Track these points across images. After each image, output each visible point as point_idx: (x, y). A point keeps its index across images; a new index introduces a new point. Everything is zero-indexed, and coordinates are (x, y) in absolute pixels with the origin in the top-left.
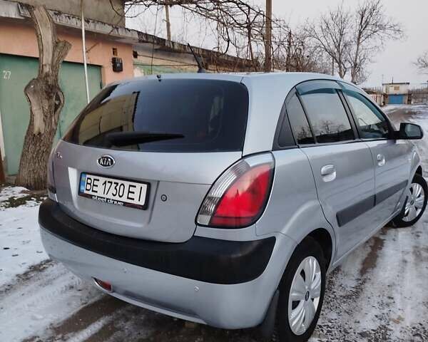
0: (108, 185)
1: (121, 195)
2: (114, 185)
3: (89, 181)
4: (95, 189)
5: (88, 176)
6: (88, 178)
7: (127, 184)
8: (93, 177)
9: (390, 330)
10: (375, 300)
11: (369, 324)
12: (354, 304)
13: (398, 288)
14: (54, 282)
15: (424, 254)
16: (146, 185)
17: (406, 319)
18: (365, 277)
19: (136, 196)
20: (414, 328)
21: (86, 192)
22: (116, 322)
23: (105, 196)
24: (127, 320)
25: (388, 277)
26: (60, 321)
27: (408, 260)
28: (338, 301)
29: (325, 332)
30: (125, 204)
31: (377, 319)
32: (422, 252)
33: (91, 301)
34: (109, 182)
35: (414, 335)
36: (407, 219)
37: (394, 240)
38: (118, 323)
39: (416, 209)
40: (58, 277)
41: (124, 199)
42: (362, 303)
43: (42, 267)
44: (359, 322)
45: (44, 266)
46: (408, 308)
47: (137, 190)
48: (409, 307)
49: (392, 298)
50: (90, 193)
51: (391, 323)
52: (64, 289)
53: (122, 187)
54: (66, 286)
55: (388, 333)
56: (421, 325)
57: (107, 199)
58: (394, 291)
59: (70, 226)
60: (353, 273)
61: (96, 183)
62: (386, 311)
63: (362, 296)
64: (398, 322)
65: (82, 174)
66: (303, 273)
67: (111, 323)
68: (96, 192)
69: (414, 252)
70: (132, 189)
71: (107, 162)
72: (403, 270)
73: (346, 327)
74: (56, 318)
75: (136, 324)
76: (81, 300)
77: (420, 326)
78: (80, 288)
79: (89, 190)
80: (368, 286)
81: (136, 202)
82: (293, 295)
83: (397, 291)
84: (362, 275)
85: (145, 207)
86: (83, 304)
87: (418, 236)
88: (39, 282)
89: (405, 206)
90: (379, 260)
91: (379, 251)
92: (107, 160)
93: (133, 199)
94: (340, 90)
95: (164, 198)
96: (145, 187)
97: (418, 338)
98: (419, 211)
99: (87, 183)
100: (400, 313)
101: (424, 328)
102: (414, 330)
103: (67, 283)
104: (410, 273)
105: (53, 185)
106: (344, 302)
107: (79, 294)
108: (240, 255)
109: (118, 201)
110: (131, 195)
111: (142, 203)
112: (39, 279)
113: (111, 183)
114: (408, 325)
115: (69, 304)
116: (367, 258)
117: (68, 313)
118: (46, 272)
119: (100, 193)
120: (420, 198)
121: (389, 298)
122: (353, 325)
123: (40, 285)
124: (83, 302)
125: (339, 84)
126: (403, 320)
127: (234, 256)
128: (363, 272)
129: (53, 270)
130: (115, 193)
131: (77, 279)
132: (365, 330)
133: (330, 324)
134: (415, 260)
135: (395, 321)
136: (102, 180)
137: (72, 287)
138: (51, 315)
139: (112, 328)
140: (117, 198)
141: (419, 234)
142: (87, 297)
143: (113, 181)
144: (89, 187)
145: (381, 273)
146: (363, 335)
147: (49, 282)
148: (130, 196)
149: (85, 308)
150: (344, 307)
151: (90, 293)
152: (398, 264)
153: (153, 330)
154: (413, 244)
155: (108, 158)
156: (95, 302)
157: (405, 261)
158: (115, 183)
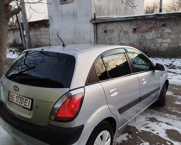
2: (20, 98)
8: (13, 94)
16: (31, 100)
34: (18, 97)
41: (23, 105)
53: (23, 99)
57: (17, 104)
68: (14, 100)
70: (26, 101)
79: (11, 99)
85: (30, 110)
93: (26, 106)
95: (37, 107)
99: (11, 96)
111: (29, 107)
130: (20, 102)
136: (16, 95)
158: (20, 97)
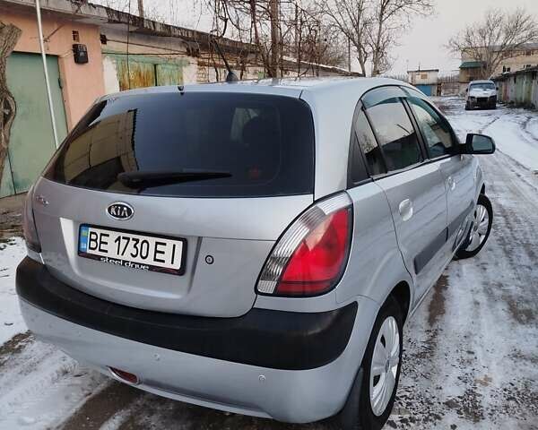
0: (123, 242)
1: (144, 255)
2: (132, 243)
3: (94, 237)
4: (103, 247)
5: (91, 230)
6: (92, 233)
7: (152, 241)
8: (99, 231)
9: (480, 395)
10: (453, 357)
11: (453, 391)
12: (430, 364)
13: (477, 338)
14: (39, 366)
15: (498, 292)
16: (181, 243)
17: (494, 379)
18: (435, 327)
19: (167, 257)
20: (505, 390)
21: (89, 251)
22: (137, 417)
23: (119, 257)
24: (151, 413)
25: (462, 325)
26: (60, 423)
27: (480, 301)
28: (411, 362)
29: (405, 405)
30: (152, 268)
31: (460, 382)
32: (494, 290)
33: (96, 391)
34: (124, 238)
35: (508, 400)
36: (470, 248)
37: (458, 275)
38: (140, 418)
39: (480, 235)
40: (43, 358)
41: (150, 261)
42: (439, 362)
43: (17, 347)
44: (441, 388)
45: (20, 344)
46: (494, 366)
47: (168, 249)
48: (494, 363)
49: (473, 353)
50: (97, 252)
51: (478, 385)
52: (56, 375)
53: (145, 244)
54: (57, 372)
55: (478, 398)
56: (513, 385)
57: (124, 262)
58: (473, 343)
59: (69, 299)
60: (420, 323)
61: (104, 239)
62: (468, 370)
63: (437, 352)
64: (486, 384)
65: (82, 227)
66: (383, 340)
67: (131, 419)
68: (106, 251)
69: (485, 291)
70: (160, 248)
71: (122, 211)
72: (477, 315)
73: (428, 395)
74: (53, 419)
75: (165, 418)
76: (83, 390)
77: (512, 387)
78: (77, 372)
79: (94, 249)
80: (440, 337)
81: (167, 265)
82: (374, 369)
83: (476, 342)
84: (431, 325)
85: (181, 272)
86: (87, 395)
87: (485, 269)
88: (18, 369)
89: (469, 233)
90: (447, 303)
91: (444, 292)
92: (122, 210)
93: (163, 261)
94: (405, 98)
95: (210, 260)
96: (179, 245)
97: (512, 403)
98: (483, 237)
99: (91, 240)
100: (485, 372)
101: (516, 389)
102: (507, 393)
103: (58, 367)
104: (486, 319)
105: (36, 241)
106: (418, 363)
107: (78, 381)
108: (318, 330)
109: (140, 264)
110: (159, 256)
111: (177, 265)
112: (17, 364)
113: (128, 239)
114: (498, 386)
115: (67, 398)
116: (432, 302)
117: (69, 410)
118: (25, 353)
119: (112, 253)
120: (484, 222)
121: (469, 352)
122: (435, 393)
123: (21, 373)
124: (86, 392)
125: (403, 89)
126: (490, 380)
127: (311, 333)
128: (432, 320)
129: (34, 349)
130: (134, 254)
131: (69, 360)
132: (450, 399)
133: (408, 394)
134: (488, 300)
135: (481, 383)
136: (114, 235)
137: (66, 372)
138: (45, 416)
139: (133, 426)
140: (138, 259)
141: (486, 266)
142: (90, 385)
143: (131, 236)
144: (93, 244)
145: (452, 321)
146: (449, 404)
147: (32, 368)
148: (157, 258)
149: (90, 400)
150: (420, 369)
151: (93, 379)
152: (469, 306)
153: (189, 424)
154: (481, 279)
155: (122, 206)
156: (103, 391)
157: (477, 303)
158: (133, 239)
